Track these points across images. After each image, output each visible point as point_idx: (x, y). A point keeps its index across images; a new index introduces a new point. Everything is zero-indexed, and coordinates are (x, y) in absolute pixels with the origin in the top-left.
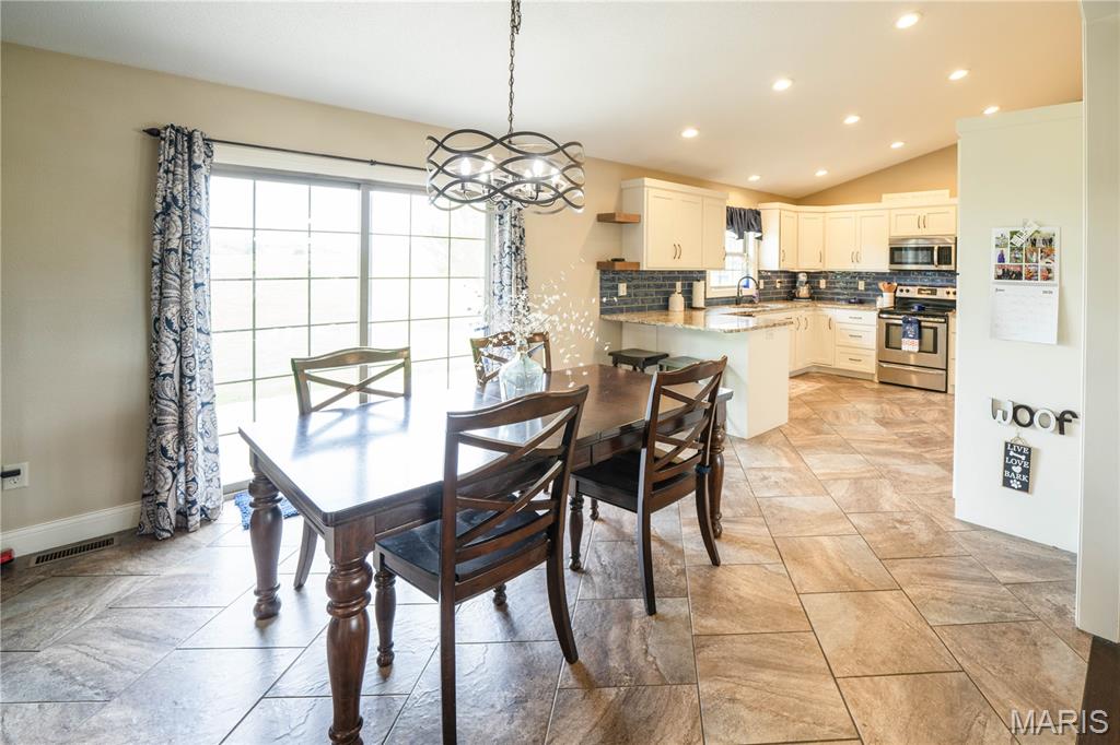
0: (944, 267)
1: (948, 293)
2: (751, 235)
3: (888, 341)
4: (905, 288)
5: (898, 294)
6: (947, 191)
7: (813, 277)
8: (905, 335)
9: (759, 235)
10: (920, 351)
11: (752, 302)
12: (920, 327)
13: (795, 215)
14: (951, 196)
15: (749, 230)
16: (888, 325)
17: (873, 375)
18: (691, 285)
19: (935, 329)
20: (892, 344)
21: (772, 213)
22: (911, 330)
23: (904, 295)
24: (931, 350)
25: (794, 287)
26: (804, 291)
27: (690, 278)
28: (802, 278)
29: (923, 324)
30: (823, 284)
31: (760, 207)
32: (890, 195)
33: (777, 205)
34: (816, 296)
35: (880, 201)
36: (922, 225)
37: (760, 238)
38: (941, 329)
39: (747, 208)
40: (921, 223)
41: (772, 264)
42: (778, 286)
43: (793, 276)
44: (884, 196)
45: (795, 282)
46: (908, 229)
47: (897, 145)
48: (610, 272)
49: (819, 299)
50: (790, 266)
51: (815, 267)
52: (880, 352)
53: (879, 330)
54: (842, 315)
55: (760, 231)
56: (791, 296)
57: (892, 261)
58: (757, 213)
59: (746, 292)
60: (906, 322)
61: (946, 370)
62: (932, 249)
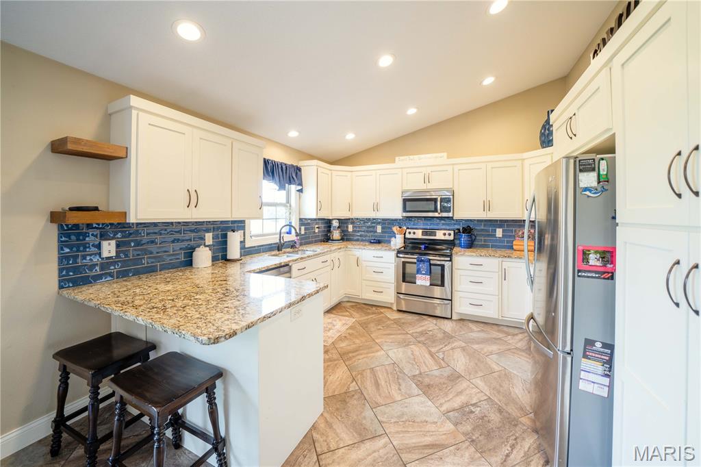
0: (445, 215)
1: (445, 234)
2: (293, 188)
3: (406, 277)
4: (412, 231)
5: (408, 236)
6: (445, 155)
7: (343, 222)
8: (419, 271)
9: (300, 188)
10: (431, 285)
11: (293, 247)
12: (430, 264)
13: (329, 172)
14: (448, 158)
15: (290, 183)
16: (404, 263)
17: (392, 304)
19: (443, 267)
20: (407, 279)
21: (310, 170)
22: (424, 267)
23: (412, 236)
24: (440, 283)
25: (329, 231)
26: (336, 234)
28: (335, 224)
29: (432, 262)
30: (350, 228)
31: (300, 164)
32: (402, 158)
33: (315, 162)
34: (345, 237)
35: (394, 162)
36: (427, 180)
37: (301, 191)
38: (447, 264)
39: (289, 162)
40: (427, 179)
41: (311, 213)
42: (317, 230)
43: (328, 222)
44: (397, 158)
45: (330, 227)
46: (416, 186)
47: (412, 111)
49: (348, 240)
50: (325, 214)
51: (344, 214)
52: (398, 287)
53: (397, 267)
54: (367, 254)
55: (301, 184)
56: (327, 238)
57: (405, 210)
58: (298, 169)
59: (287, 238)
60: (420, 261)
61: (451, 300)
62: (435, 200)
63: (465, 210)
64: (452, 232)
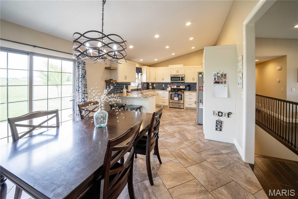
0: (183, 81)
1: (183, 87)
2: (140, 74)
3: (171, 98)
4: (173, 86)
5: (172, 87)
6: (183, 65)
7: (153, 84)
8: (175, 96)
9: (141, 74)
10: (178, 100)
11: (140, 90)
12: (178, 95)
13: (149, 69)
14: (184, 66)
15: (139, 73)
16: (171, 94)
17: (168, 106)
18: (128, 86)
19: (181, 95)
20: (172, 99)
21: (145, 69)
22: (176, 95)
23: (173, 87)
24: (181, 99)
25: (148, 86)
26: (151, 87)
27: (127, 85)
28: (150, 84)
29: (179, 94)
30: (155, 85)
31: (142, 67)
32: (170, 65)
33: (146, 67)
34: (153, 88)
37: (142, 75)
38: (183, 94)
39: (139, 67)
40: (178, 72)
41: (145, 81)
42: (145, 86)
43: (148, 84)
44: (169, 66)
45: (148, 85)
46: (174, 73)
47: (173, 54)
48: (108, 83)
49: (154, 89)
50: (148, 81)
51: (153, 81)
52: (169, 101)
53: (169, 96)
54: (160, 92)
56: (148, 88)
57: (171, 80)
58: (141, 69)
59: (139, 88)
60: (175, 93)
61: (184, 104)
62: (180, 77)
63: (188, 80)
64: (185, 86)
